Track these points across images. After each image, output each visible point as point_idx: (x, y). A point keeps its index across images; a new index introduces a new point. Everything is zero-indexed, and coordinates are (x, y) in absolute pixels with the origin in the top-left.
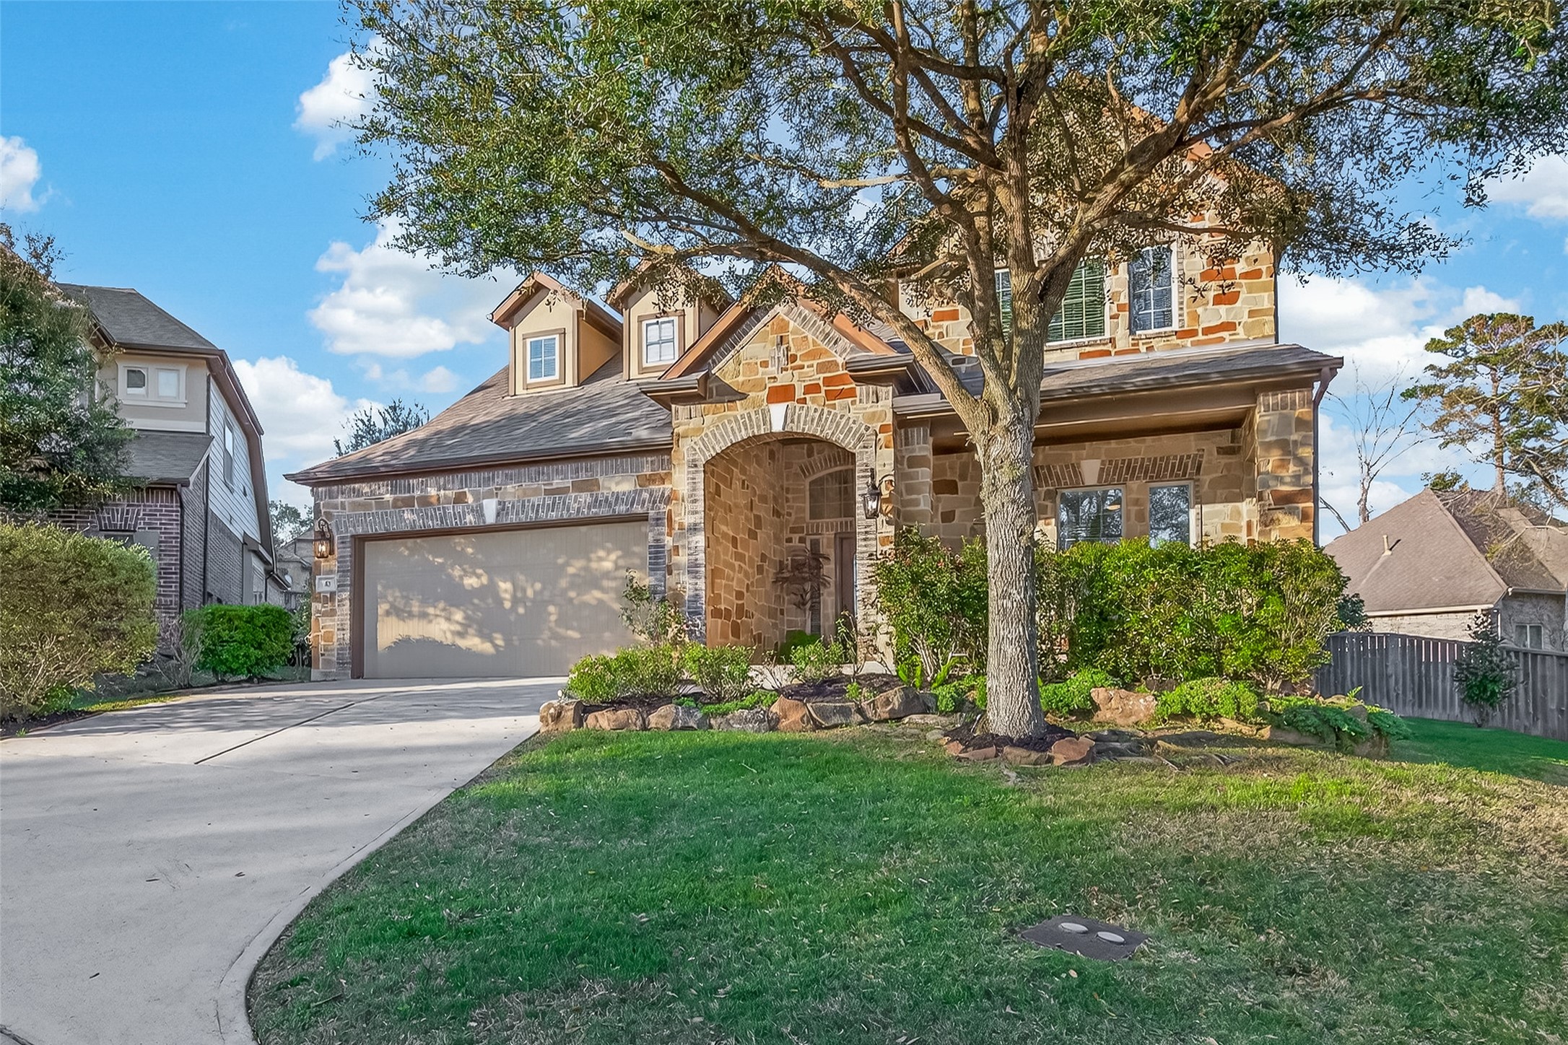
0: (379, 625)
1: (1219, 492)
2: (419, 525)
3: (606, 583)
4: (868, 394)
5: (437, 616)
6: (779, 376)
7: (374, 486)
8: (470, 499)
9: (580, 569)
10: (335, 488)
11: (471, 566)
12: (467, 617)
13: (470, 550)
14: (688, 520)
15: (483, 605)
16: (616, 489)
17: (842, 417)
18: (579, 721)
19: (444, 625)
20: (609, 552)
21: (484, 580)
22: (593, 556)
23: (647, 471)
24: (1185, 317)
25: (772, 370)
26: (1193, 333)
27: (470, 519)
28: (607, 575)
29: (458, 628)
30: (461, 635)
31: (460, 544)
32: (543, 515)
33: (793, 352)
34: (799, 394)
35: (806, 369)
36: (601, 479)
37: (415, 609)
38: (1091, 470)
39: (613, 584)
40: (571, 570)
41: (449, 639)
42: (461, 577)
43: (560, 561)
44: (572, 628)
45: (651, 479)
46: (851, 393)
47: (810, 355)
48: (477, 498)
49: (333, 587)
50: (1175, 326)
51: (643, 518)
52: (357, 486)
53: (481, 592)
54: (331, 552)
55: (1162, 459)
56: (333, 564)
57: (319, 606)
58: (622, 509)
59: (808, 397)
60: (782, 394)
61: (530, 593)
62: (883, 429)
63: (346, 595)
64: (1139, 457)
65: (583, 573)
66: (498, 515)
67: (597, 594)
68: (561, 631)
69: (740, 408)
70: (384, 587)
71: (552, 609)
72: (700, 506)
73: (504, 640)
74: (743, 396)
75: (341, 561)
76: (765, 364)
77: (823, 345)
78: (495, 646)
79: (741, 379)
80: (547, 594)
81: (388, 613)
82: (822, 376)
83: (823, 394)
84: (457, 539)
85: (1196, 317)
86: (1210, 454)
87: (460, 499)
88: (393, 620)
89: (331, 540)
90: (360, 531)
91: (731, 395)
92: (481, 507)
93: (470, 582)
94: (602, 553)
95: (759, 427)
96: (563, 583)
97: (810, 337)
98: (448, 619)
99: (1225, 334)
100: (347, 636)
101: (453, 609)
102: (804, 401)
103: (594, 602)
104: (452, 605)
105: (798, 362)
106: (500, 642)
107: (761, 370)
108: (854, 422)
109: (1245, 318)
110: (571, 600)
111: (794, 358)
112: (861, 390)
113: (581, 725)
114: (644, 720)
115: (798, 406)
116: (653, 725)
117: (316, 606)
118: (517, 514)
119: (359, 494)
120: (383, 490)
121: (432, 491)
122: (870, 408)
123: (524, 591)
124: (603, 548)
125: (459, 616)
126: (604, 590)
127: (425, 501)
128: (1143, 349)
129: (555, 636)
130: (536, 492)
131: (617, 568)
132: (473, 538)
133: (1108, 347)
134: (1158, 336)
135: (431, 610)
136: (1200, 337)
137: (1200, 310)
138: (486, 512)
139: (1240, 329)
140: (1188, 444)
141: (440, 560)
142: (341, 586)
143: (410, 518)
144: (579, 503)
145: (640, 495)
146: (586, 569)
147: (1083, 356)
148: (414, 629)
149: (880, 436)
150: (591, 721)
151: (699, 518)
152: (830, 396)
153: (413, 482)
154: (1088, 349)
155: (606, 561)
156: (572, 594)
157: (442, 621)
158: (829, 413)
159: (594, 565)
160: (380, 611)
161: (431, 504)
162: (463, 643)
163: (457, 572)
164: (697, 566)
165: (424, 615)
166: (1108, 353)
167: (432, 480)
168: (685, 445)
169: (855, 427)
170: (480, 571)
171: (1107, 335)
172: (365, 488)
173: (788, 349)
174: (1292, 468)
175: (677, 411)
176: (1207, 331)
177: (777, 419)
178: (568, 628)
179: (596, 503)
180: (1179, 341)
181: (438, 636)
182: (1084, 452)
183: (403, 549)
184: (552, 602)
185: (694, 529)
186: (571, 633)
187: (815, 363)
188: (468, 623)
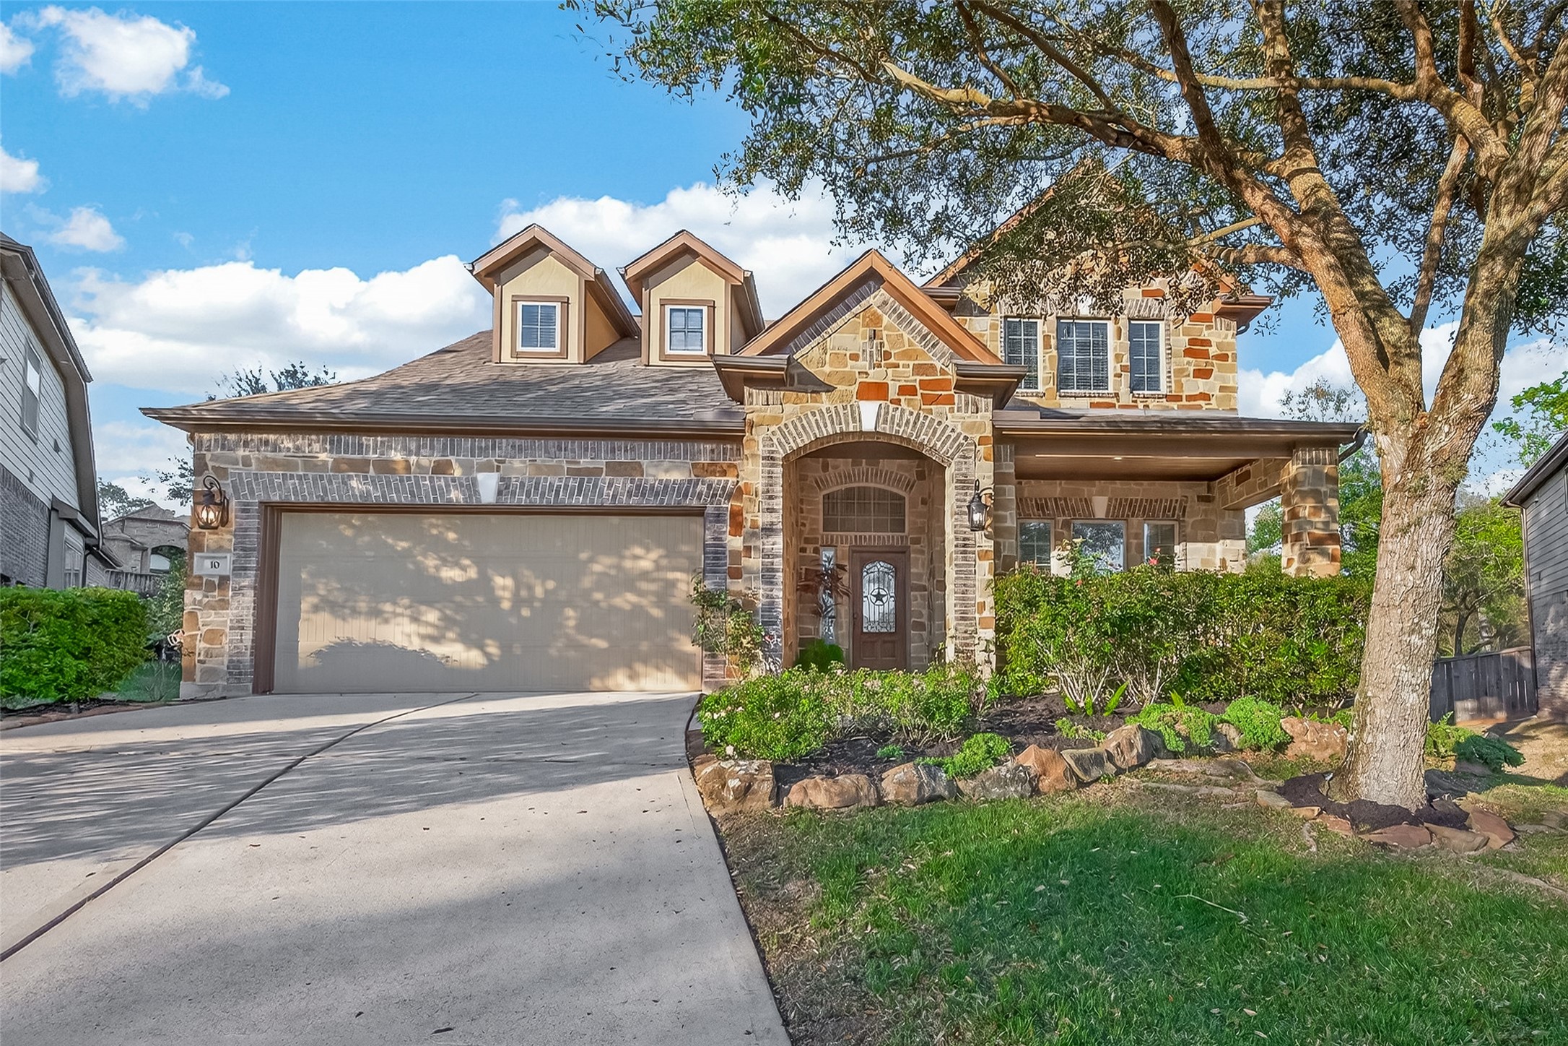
0: (302, 625)
1: (1199, 533)
2: (376, 495)
3: (644, 586)
4: (967, 404)
5: (396, 615)
6: (871, 372)
7: (301, 441)
8: (458, 472)
9: (610, 567)
10: (232, 437)
11: (451, 555)
12: (444, 618)
13: (451, 536)
14: (762, 519)
15: (468, 603)
16: (664, 477)
17: (939, 423)
18: (778, 795)
19: (411, 628)
20: (648, 550)
21: (473, 573)
22: (627, 553)
23: (704, 460)
24: (1173, 385)
25: (863, 364)
26: (1179, 398)
27: (456, 496)
28: (645, 575)
29: (430, 631)
30: (436, 639)
31: (436, 526)
32: (565, 499)
33: (886, 348)
34: (893, 393)
35: (901, 369)
36: (645, 463)
37: (363, 606)
38: (1100, 505)
39: (653, 587)
40: (597, 568)
41: (416, 644)
42: (437, 568)
43: (584, 556)
44: (597, 636)
45: (711, 470)
46: (950, 400)
47: (906, 355)
48: (467, 468)
49: (226, 568)
50: (1163, 390)
51: (699, 512)
52: (272, 437)
53: (466, 587)
54: (224, 522)
55: (1156, 501)
56: (226, 538)
57: (198, 595)
58: (670, 500)
59: (902, 398)
60: (875, 391)
61: (539, 592)
62: (982, 441)
63: (248, 581)
64: (1139, 498)
65: (613, 572)
66: (500, 493)
67: (632, 597)
68: (583, 639)
69: (825, 401)
70: (312, 575)
71: (570, 612)
72: (778, 503)
73: (501, 647)
74: (830, 389)
75: (241, 533)
76: (854, 357)
77: (919, 347)
78: (487, 655)
79: (827, 369)
80: (563, 595)
81: (316, 609)
82: (918, 378)
83: (919, 397)
84: (433, 520)
85: (1180, 386)
86: (1193, 501)
87: (441, 468)
88: (325, 617)
89: (224, 507)
90: (275, 498)
91: (814, 385)
92: (474, 481)
93: (451, 574)
94: (638, 551)
95: (847, 425)
96: (587, 582)
97: (906, 336)
98: (415, 619)
99: (1202, 403)
100: (248, 636)
101: (423, 608)
102: (898, 402)
103: (628, 607)
104: (423, 603)
105: (892, 360)
106: (493, 650)
107: (850, 363)
108: (953, 430)
109: (1217, 393)
110: (597, 603)
111: (887, 355)
112: (960, 398)
113: (778, 803)
114: (877, 788)
115: (892, 406)
116: (891, 797)
117: (190, 596)
118: (528, 495)
119: (276, 448)
120: (316, 447)
121: (397, 456)
122: (970, 418)
123: (530, 588)
124: (641, 544)
125: (432, 616)
126: (641, 594)
127: (385, 467)
128: (1141, 406)
129: (573, 645)
130: (555, 470)
131: (658, 568)
132: (457, 520)
133: (1114, 401)
134: (1153, 397)
135: (388, 607)
136: (1184, 402)
137: (1183, 380)
138: (481, 489)
139: (1213, 401)
140: (1177, 490)
141: (404, 544)
142: (239, 569)
143: (357, 486)
144: (616, 489)
145: (696, 485)
146: (618, 567)
147: (1093, 405)
148: (360, 630)
149: (978, 448)
150: (795, 796)
151: (777, 518)
152: (928, 400)
153: (368, 441)
154: (1097, 400)
155: (645, 560)
156: (598, 596)
157: (406, 620)
158: (926, 417)
159: (628, 564)
160: (304, 606)
161: (393, 471)
162: (438, 650)
163: (431, 562)
164: (773, 570)
165: (375, 613)
166: (1113, 406)
167: (397, 441)
168: (760, 435)
169: (953, 435)
170: (466, 562)
171: (1111, 390)
172: (287, 442)
173: (882, 344)
174: (1323, 516)
175: (750, 395)
176: (1189, 398)
177: (868, 416)
178: (592, 637)
179: (640, 490)
180: (1167, 404)
181: (400, 641)
182: (1094, 490)
183: (347, 527)
184: (569, 603)
185: (769, 530)
186: (595, 641)
187: (911, 363)
188: (448, 622)
